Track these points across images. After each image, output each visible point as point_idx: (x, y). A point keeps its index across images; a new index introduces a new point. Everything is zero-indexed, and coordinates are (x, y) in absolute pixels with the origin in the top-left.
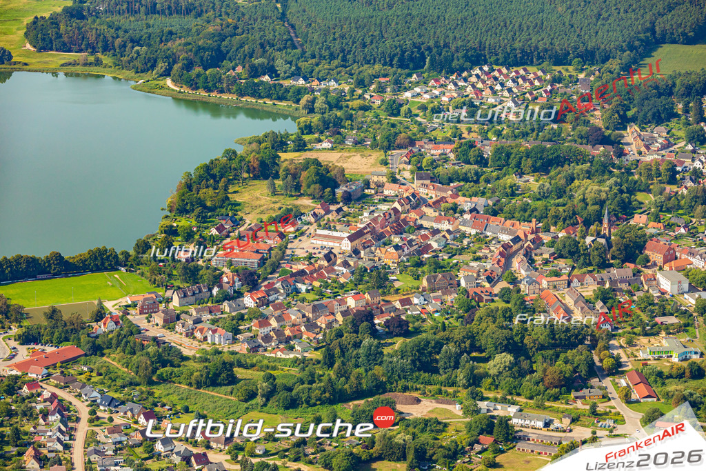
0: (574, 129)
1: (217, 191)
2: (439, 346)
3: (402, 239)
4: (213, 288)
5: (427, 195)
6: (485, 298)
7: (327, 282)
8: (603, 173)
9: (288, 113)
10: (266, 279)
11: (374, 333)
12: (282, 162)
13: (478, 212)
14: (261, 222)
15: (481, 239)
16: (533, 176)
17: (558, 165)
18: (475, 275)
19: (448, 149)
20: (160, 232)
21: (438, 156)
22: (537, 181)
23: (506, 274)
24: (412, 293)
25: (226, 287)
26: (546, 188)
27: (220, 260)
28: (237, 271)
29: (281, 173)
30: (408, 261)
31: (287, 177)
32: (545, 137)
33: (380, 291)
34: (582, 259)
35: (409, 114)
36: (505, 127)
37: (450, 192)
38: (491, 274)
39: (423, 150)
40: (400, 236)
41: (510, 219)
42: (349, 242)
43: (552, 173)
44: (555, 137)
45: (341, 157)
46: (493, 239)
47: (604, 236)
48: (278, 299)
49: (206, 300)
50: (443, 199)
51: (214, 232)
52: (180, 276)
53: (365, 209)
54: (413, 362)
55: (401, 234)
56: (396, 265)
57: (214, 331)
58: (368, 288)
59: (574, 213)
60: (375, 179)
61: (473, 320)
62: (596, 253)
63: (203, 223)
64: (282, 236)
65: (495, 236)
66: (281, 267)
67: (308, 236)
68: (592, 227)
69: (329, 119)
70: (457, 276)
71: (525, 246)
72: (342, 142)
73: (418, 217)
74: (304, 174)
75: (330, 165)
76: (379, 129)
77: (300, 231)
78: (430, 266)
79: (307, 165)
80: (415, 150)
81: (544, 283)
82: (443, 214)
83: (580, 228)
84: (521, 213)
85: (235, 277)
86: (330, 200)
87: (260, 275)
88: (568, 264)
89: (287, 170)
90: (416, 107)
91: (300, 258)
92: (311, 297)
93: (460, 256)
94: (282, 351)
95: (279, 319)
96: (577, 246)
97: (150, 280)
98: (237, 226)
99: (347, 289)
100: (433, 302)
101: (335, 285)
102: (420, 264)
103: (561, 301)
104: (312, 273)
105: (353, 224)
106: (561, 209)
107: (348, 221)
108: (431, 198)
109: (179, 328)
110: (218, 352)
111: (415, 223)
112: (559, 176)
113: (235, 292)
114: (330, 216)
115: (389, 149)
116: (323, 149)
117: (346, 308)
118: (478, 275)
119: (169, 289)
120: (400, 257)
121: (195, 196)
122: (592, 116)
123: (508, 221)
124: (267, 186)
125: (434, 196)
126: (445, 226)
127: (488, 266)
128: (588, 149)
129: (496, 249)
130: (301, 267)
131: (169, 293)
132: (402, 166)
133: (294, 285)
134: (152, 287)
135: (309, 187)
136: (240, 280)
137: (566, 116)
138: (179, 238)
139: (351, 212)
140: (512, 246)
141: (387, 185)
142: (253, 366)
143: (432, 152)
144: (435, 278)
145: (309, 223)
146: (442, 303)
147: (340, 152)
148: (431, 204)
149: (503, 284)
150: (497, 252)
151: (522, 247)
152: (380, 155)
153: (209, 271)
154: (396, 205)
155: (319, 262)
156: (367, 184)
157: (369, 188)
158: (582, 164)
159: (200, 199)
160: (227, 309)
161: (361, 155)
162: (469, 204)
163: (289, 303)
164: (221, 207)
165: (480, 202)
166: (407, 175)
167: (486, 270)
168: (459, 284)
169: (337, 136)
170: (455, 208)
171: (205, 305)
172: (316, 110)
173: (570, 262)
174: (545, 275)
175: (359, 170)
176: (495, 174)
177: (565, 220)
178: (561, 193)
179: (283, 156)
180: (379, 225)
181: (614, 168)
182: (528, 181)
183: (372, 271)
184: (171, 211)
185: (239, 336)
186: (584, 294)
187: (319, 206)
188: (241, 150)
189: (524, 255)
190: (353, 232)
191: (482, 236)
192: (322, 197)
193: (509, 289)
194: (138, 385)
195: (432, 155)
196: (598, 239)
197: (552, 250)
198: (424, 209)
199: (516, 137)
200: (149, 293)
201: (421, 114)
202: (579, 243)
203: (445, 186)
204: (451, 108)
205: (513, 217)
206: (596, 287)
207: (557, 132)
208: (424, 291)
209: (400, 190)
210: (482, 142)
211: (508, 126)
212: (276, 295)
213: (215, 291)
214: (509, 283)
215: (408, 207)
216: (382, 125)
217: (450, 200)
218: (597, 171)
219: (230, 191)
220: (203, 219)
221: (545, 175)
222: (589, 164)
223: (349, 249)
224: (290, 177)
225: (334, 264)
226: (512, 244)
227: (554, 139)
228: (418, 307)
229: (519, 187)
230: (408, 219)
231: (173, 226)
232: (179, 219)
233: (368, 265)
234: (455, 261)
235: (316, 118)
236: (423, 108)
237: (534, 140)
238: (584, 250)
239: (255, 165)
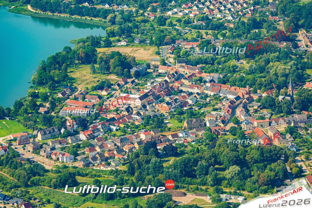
0: (268, 32)
1: (60, 71)
2: (196, 162)
3: (171, 99)
4: (61, 129)
5: (184, 72)
6: (221, 133)
7: (128, 125)
8: (286, 58)
9: (100, 25)
10: (92, 123)
11: (157, 154)
12: (98, 54)
13: (214, 82)
14: (87, 89)
15: (217, 98)
16: (246, 60)
17: (260, 54)
18: (215, 119)
19: (195, 45)
20: (28, 96)
21: (189, 49)
22: (248, 63)
23: (233, 118)
24: (178, 131)
25: (69, 128)
26: (253, 68)
27: (64, 112)
28: (74, 119)
29: (98, 60)
30: (175, 111)
31: (101, 63)
32: (251, 37)
33: (160, 129)
34: (277, 109)
35: (171, 24)
36: (228, 32)
37: (197, 71)
38: (224, 118)
39: (180, 46)
40: (169, 97)
41: (233, 86)
42: (140, 101)
43: (257, 58)
44: (257, 37)
45: (132, 50)
46: (224, 98)
47: (289, 96)
48: (99, 135)
49: (57, 136)
50: (193, 75)
51: (60, 95)
52: (41, 122)
53: (148, 81)
54: (181, 171)
55: (170, 95)
56: (168, 114)
57: (63, 155)
58: (152, 128)
59: (271, 82)
60: (153, 63)
61: (215, 146)
62: (285, 105)
63: (53, 90)
64: (100, 97)
65: (225, 96)
66: (100, 116)
67: (115, 97)
68: (282, 90)
69: (125, 28)
70: (204, 120)
71: (243, 101)
72: (133, 41)
73: (179, 86)
74: (112, 61)
75: (127, 55)
76: (154, 33)
77: (111, 95)
78: (188, 114)
79: (113, 55)
80: (176, 46)
81: (256, 124)
82: (194, 83)
83: (275, 91)
84: (240, 82)
85: (74, 122)
86: (127, 76)
87: (88, 121)
88: (269, 112)
89: (101, 58)
90: (175, 20)
91: (111, 111)
92: (119, 133)
93: (205, 108)
94: (103, 166)
95: (101, 147)
96: (274, 101)
97: (24, 125)
98: (73, 92)
99: (140, 128)
100: (191, 135)
101: (133, 126)
102: (182, 113)
103: (266, 134)
104: (119, 119)
105: (142, 90)
106: (263, 79)
107: (139, 88)
108: (187, 74)
109: (42, 153)
110: (66, 167)
111: (178, 89)
112: (261, 60)
113: (74, 131)
114: (127, 85)
115: (161, 45)
116: (121, 45)
117: (140, 140)
118: (217, 119)
119: (35, 130)
120: (170, 109)
121: (48, 74)
122: (278, 24)
123: (232, 87)
124: (90, 68)
125: (188, 73)
126: (196, 90)
127: (222, 114)
128: (277, 43)
129: (226, 104)
130: (112, 116)
131: (35, 132)
132: (168, 55)
133: (109, 126)
134: (25, 129)
135: (115, 68)
136: (77, 124)
137: (263, 24)
138: (40, 100)
139: (140, 83)
140: (235, 102)
141: (160, 66)
142: (87, 175)
143: (186, 47)
144: (191, 121)
145: (115, 90)
146: (196, 136)
147: (132, 47)
148: (187, 77)
149: (231, 125)
150: (227, 106)
151: (241, 102)
152: (155, 49)
153: (59, 119)
154: (166, 78)
155: (122, 113)
156: (149, 66)
157: (149, 68)
158: (274, 53)
159: (51, 76)
160: (70, 141)
161: (144, 49)
162: (209, 77)
163: (107, 137)
164: (64, 81)
165: (216, 76)
166: (172, 60)
167: (221, 117)
168: (205, 125)
169: (130, 38)
170: (201, 80)
171: (56, 139)
172: (116, 23)
173: (269, 111)
174: (256, 118)
175: (143, 58)
176: (223, 59)
177: (265, 86)
178: (262, 70)
179: (99, 50)
180: (157, 90)
181: (293, 55)
182: (242, 63)
183: (154, 118)
184: (34, 84)
185: (78, 157)
186: (279, 130)
187: (121, 80)
188: (73, 47)
189: (243, 107)
190: (142, 95)
191: (217, 96)
192: (122, 74)
193: (235, 127)
194: (19, 187)
195: (186, 49)
196: (286, 97)
197: (259, 104)
198: (183, 80)
199: (234, 37)
200: (24, 132)
201: (178, 24)
202: (275, 100)
203: (194, 67)
204: (195, 21)
205: (235, 85)
206: (286, 126)
207: (258, 34)
208: (185, 129)
209: (168, 70)
210: (214, 40)
211: (229, 31)
212: (98, 133)
213: (63, 131)
214: (234, 124)
215: (173, 79)
216: (155, 31)
217: (197, 75)
218: (283, 57)
219: (68, 71)
220: (53, 88)
221: (253, 60)
222: (278, 53)
223: (140, 104)
224: (103, 63)
225: (132, 113)
226: (235, 101)
227: (256, 38)
228: (182, 139)
229: (237, 67)
230: (174, 87)
231: (36, 93)
232: (39, 88)
233: (152, 114)
234: (202, 111)
235: (117, 28)
236: (179, 21)
237: (245, 39)
238: (278, 104)
239: (82, 56)
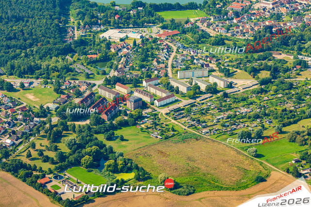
3: (289, 5)
7: (261, 17)
18: (310, 18)
24: (288, 22)
25: (229, 16)
27: (229, 8)
28: (234, 12)
30: (290, 12)
33: (278, 20)
42: (272, 5)
52: (216, 12)
54: (281, 42)
56: (285, 13)
57: (221, 29)
58: (274, 20)
64: (251, 2)
66: (248, 12)
67: (260, 3)
70: (304, 18)
77: (258, 1)
78: (297, 14)
87: (241, 13)
91: (255, 9)
92: (256, 21)
94: (241, 36)
95: (243, 27)
99: (267, 19)
101: (264, 18)
102: (293, 13)
104: (257, 14)
109: (211, 27)
113: (231, 18)
117: (265, 25)
119: (211, 16)
120: (287, 11)
126: (304, 2)
130: (254, 12)
133: (251, 17)
134: (206, 15)
136: (234, 15)
142: (231, 40)
144: (296, 18)
146: (296, 25)
153: (225, 11)
155: (261, 11)
160: (228, 23)
163: (248, 22)
171: (221, 21)
183: (277, 15)
185: (229, 31)
190: (274, 2)
200: (204, 17)
208: (292, 21)
212: (244, 20)
213: (225, 17)
225: (265, 11)
228: (288, 26)
233: (276, 12)
234: (305, 13)
